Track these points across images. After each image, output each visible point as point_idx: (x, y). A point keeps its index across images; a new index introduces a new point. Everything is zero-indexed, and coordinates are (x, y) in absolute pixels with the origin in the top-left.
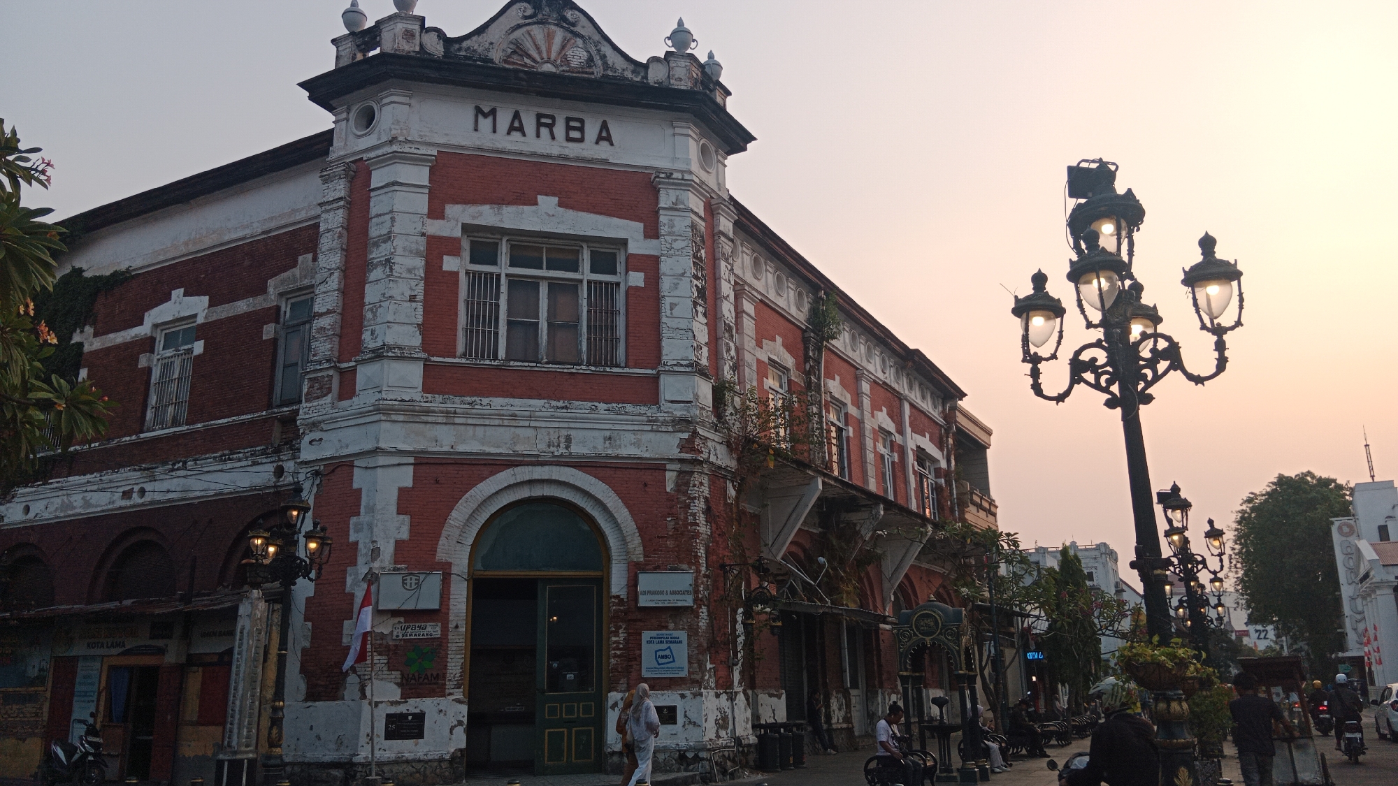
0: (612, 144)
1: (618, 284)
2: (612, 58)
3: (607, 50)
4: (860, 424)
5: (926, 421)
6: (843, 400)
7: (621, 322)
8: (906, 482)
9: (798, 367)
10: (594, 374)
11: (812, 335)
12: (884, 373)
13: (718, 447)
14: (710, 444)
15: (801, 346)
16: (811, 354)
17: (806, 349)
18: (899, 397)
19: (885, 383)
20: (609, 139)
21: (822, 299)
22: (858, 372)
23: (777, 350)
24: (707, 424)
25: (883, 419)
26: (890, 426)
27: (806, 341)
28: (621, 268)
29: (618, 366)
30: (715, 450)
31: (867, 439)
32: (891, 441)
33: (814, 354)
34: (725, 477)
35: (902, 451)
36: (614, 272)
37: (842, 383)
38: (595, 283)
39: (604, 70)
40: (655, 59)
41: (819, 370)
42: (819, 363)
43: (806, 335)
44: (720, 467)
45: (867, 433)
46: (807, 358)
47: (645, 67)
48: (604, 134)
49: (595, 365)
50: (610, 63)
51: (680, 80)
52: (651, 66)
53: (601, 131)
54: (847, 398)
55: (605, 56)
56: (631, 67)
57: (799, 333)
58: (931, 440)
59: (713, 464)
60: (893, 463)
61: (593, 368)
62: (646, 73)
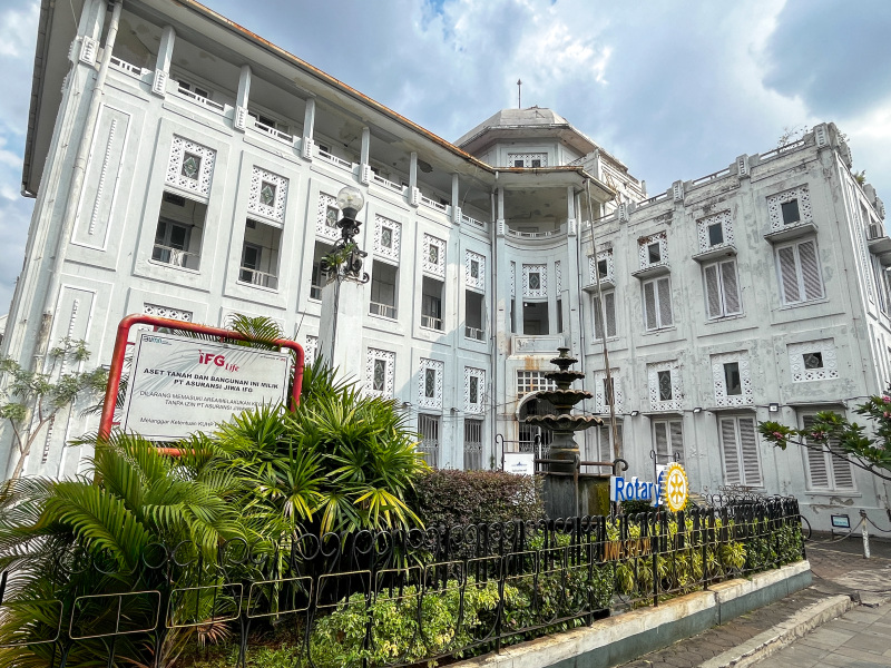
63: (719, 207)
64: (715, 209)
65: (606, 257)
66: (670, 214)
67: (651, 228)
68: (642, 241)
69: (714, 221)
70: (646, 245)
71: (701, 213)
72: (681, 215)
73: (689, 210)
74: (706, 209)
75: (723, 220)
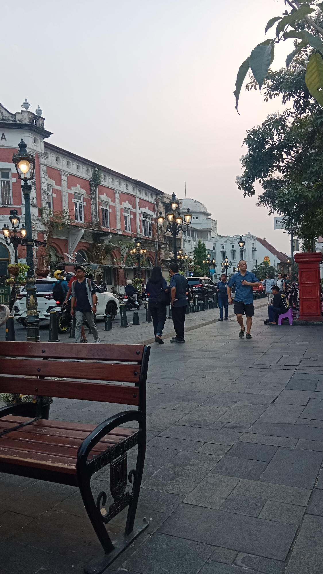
0: (6, 140)
1: (10, 181)
2: (5, 113)
3: (3, 110)
4: (114, 208)
5: (147, 203)
6: (108, 201)
7: (11, 192)
8: (136, 224)
9: (87, 193)
10: (3, 207)
11: (92, 182)
12: (127, 190)
13: (41, 225)
14: (37, 225)
15: (89, 186)
16: (92, 188)
17: (91, 187)
18: (134, 197)
19: (127, 193)
20: (5, 138)
21: (97, 171)
22: (115, 191)
23: (78, 189)
24: (36, 220)
25: (127, 205)
26: (130, 206)
27: (90, 184)
28: (10, 176)
29: (11, 205)
30: (39, 226)
31: (117, 212)
32: (130, 211)
33: (93, 188)
34: (43, 233)
35: (135, 214)
36: (8, 178)
37: (107, 195)
38: (3, 181)
39: (3, 117)
40: (18, 113)
41: (96, 193)
42: (96, 191)
43: (90, 182)
44: (41, 231)
45: (117, 210)
46: (91, 190)
47: (15, 115)
48: (3, 137)
49: (4, 205)
50: (4, 114)
51: (26, 119)
52: (17, 115)
53: (2, 136)
54: (110, 200)
55: (2, 113)
56: (11, 116)
57: (88, 182)
58: (149, 209)
59: (38, 230)
60: (131, 218)
61: (3, 206)
62: (15, 117)
63: (234, 242)
64: (233, 243)
65: (215, 246)
66: (226, 241)
67: (223, 243)
68: (221, 245)
69: (233, 244)
70: (222, 246)
71: (231, 243)
72: (228, 241)
73: (229, 241)
74: (232, 242)
75: (234, 244)
